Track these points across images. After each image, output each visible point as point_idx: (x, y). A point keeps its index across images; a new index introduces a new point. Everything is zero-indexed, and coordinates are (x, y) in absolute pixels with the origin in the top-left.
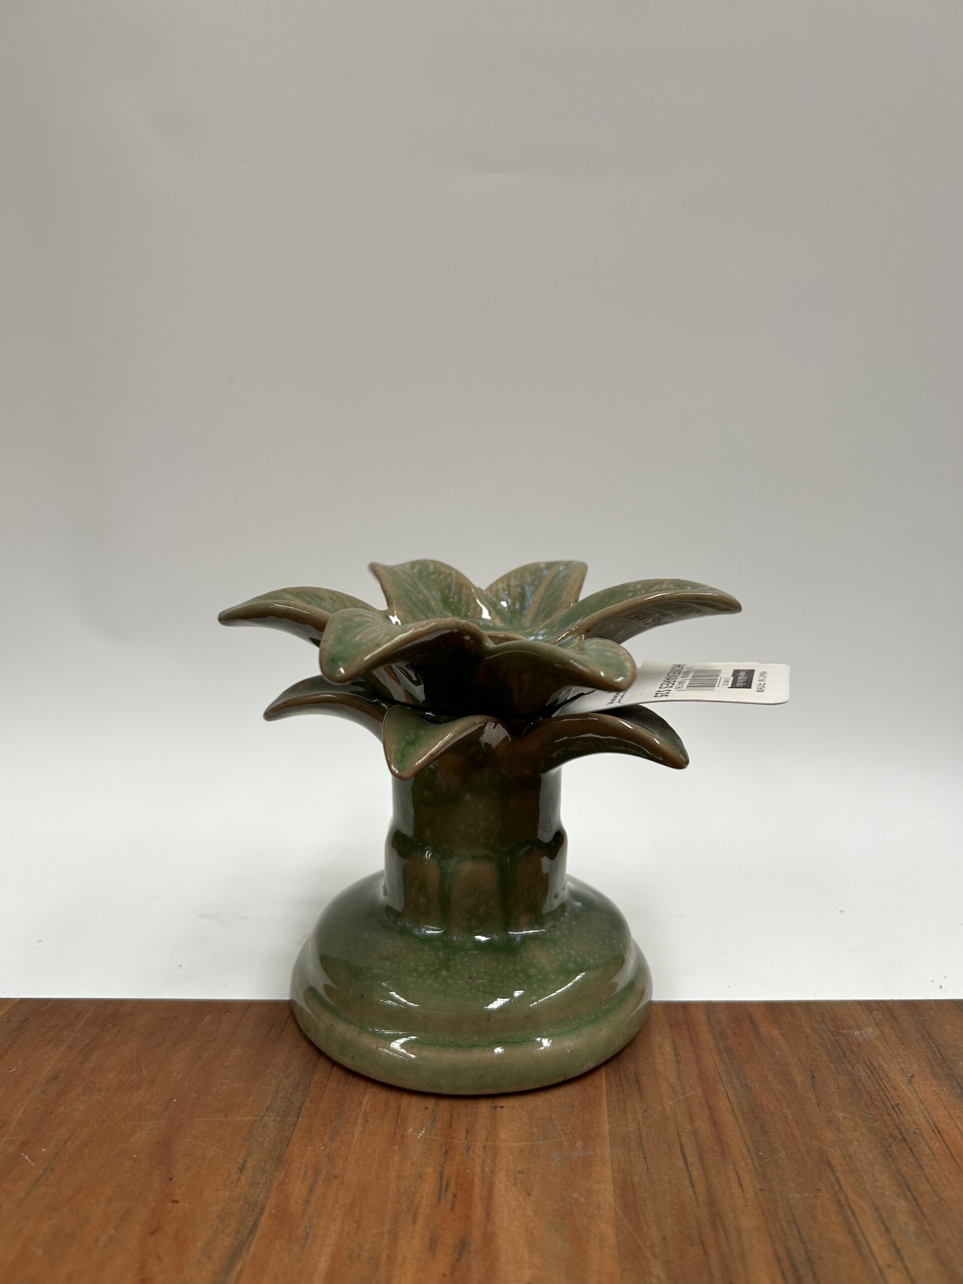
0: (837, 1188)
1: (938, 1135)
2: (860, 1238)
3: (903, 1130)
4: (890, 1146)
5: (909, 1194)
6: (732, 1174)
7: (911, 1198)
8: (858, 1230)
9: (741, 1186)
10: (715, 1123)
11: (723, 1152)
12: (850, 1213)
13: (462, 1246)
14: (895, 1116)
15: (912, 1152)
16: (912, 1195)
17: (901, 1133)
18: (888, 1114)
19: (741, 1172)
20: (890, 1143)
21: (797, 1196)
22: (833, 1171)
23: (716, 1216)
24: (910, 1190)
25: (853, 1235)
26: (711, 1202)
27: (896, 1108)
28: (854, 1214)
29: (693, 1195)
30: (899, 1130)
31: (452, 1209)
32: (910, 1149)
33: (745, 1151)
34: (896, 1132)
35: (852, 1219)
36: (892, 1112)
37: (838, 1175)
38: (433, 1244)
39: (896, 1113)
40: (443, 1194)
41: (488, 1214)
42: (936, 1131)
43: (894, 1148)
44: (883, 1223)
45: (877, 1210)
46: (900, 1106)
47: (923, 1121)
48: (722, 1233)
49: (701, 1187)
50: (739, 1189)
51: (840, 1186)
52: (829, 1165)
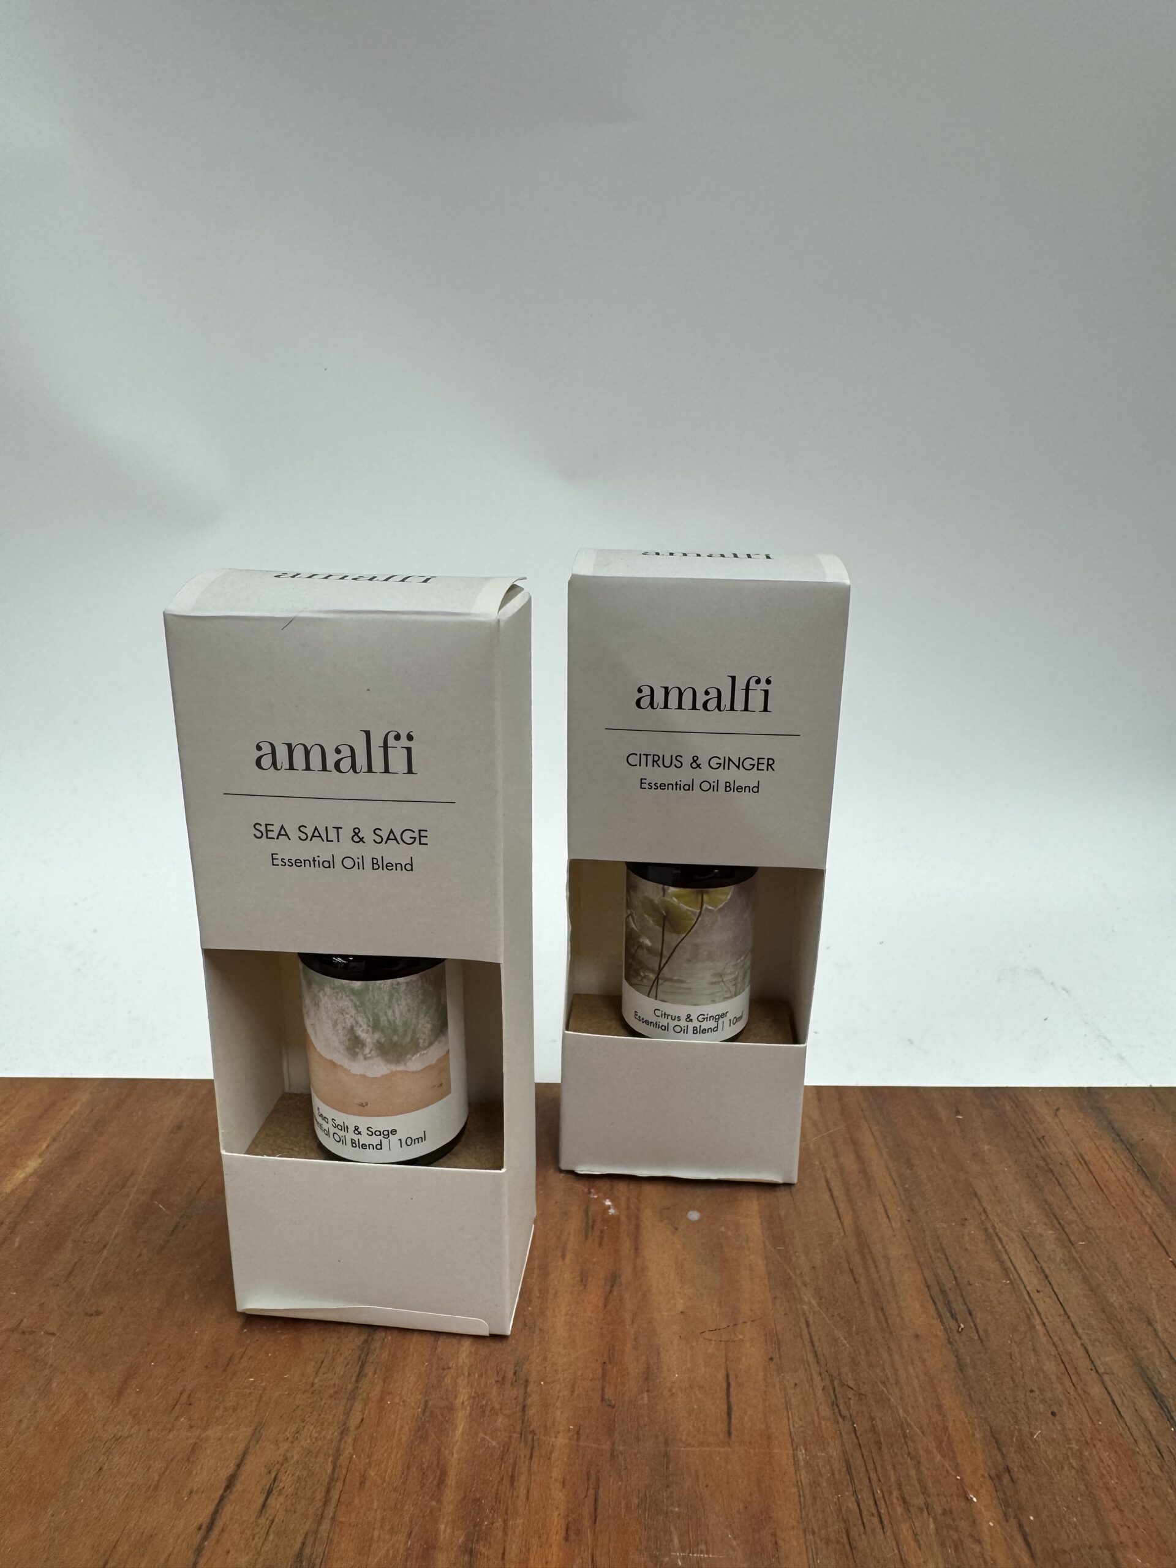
0: (983, 1218)
1: (1085, 1166)
2: (1009, 1264)
3: (1049, 1161)
4: (1036, 1177)
5: (1055, 1222)
6: (879, 1206)
7: (1057, 1226)
8: (1005, 1257)
9: (888, 1217)
10: (860, 1159)
11: (869, 1186)
12: (997, 1242)
13: (613, 1279)
14: (1041, 1148)
15: (1058, 1181)
16: (1060, 1224)
17: (1047, 1164)
18: (1036, 1147)
19: (887, 1204)
20: (1037, 1174)
21: (945, 1225)
22: (980, 1202)
23: (864, 1247)
24: (1057, 1219)
25: (1002, 1263)
26: (859, 1233)
27: (1042, 1140)
28: (1001, 1241)
29: (840, 1226)
30: (1045, 1160)
31: (600, 1244)
32: (1056, 1179)
33: (891, 1184)
34: (1042, 1163)
35: (1000, 1246)
36: (1038, 1143)
37: (985, 1204)
38: (583, 1279)
39: (1042, 1145)
40: (590, 1230)
41: (636, 1249)
42: (1083, 1162)
43: (1041, 1179)
44: (1031, 1250)
45: (1024, 1238)
46: (1045, 1138)
47: (1070, 1152)
48: (870, 1261)
49: (848, 1220)
50: (886, 1220)
51: (987, 1216)
52: (976, 1195)
